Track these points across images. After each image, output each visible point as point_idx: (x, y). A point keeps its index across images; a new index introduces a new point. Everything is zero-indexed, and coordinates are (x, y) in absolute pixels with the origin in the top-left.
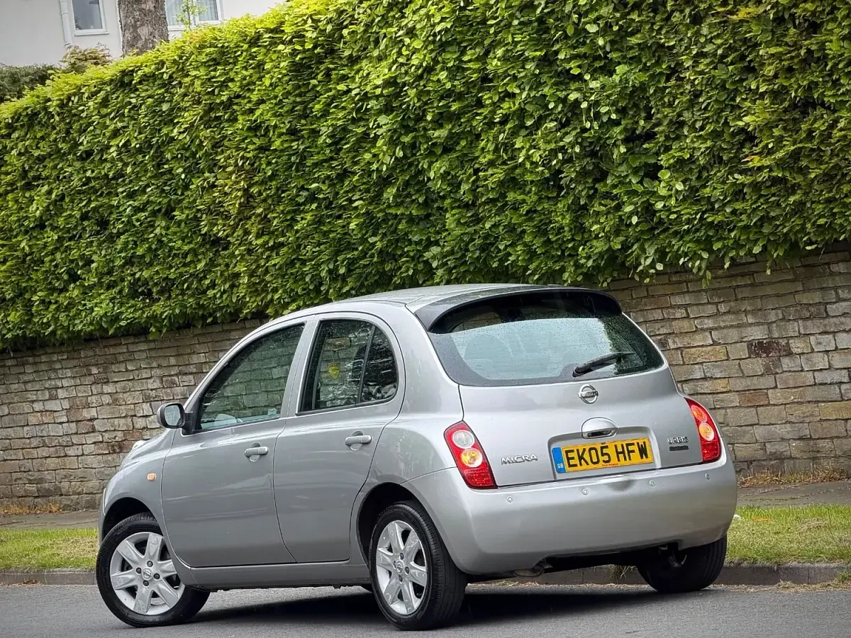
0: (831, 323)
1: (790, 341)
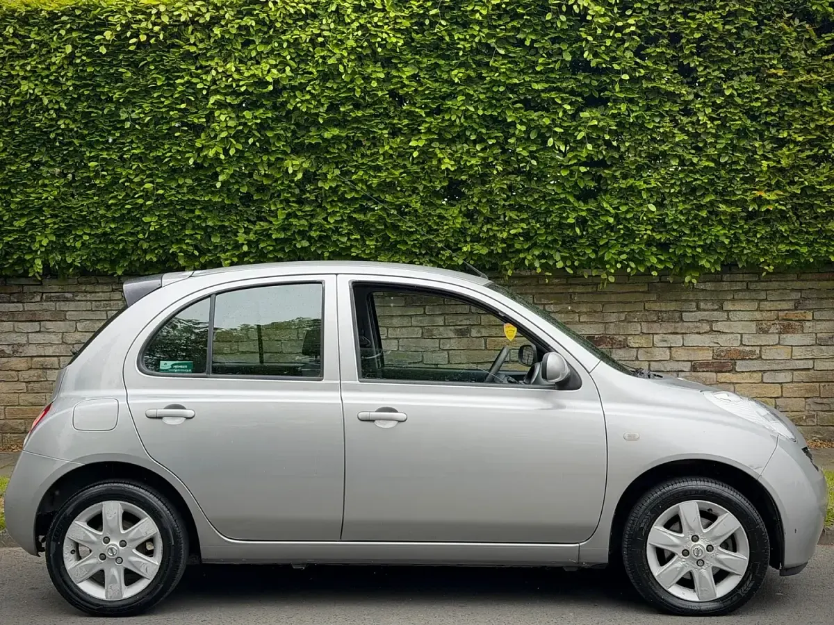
0: (680, 327)
1: (629, 338)
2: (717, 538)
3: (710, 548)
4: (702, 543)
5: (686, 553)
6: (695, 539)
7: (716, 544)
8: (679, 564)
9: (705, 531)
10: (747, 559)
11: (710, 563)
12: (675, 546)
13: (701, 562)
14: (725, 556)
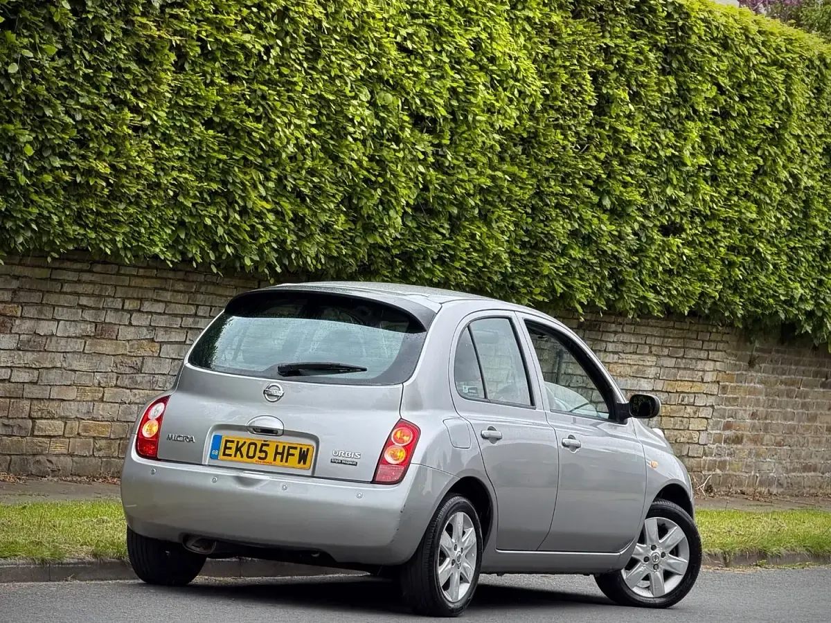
2: (669, 546)
3: (663, 555)
4: (658, 551)
5: (646, 559)
6: (653, 548)
7: (667, 552)
8: (642, 569)
9: (660, 541)
10: (687, 561)
11: (663, 567)
12: (640, 554)
13: (655, 566)
14: (672, 560)
